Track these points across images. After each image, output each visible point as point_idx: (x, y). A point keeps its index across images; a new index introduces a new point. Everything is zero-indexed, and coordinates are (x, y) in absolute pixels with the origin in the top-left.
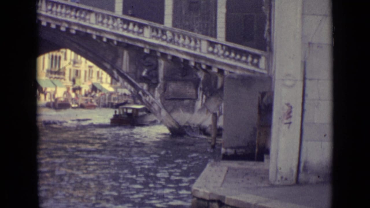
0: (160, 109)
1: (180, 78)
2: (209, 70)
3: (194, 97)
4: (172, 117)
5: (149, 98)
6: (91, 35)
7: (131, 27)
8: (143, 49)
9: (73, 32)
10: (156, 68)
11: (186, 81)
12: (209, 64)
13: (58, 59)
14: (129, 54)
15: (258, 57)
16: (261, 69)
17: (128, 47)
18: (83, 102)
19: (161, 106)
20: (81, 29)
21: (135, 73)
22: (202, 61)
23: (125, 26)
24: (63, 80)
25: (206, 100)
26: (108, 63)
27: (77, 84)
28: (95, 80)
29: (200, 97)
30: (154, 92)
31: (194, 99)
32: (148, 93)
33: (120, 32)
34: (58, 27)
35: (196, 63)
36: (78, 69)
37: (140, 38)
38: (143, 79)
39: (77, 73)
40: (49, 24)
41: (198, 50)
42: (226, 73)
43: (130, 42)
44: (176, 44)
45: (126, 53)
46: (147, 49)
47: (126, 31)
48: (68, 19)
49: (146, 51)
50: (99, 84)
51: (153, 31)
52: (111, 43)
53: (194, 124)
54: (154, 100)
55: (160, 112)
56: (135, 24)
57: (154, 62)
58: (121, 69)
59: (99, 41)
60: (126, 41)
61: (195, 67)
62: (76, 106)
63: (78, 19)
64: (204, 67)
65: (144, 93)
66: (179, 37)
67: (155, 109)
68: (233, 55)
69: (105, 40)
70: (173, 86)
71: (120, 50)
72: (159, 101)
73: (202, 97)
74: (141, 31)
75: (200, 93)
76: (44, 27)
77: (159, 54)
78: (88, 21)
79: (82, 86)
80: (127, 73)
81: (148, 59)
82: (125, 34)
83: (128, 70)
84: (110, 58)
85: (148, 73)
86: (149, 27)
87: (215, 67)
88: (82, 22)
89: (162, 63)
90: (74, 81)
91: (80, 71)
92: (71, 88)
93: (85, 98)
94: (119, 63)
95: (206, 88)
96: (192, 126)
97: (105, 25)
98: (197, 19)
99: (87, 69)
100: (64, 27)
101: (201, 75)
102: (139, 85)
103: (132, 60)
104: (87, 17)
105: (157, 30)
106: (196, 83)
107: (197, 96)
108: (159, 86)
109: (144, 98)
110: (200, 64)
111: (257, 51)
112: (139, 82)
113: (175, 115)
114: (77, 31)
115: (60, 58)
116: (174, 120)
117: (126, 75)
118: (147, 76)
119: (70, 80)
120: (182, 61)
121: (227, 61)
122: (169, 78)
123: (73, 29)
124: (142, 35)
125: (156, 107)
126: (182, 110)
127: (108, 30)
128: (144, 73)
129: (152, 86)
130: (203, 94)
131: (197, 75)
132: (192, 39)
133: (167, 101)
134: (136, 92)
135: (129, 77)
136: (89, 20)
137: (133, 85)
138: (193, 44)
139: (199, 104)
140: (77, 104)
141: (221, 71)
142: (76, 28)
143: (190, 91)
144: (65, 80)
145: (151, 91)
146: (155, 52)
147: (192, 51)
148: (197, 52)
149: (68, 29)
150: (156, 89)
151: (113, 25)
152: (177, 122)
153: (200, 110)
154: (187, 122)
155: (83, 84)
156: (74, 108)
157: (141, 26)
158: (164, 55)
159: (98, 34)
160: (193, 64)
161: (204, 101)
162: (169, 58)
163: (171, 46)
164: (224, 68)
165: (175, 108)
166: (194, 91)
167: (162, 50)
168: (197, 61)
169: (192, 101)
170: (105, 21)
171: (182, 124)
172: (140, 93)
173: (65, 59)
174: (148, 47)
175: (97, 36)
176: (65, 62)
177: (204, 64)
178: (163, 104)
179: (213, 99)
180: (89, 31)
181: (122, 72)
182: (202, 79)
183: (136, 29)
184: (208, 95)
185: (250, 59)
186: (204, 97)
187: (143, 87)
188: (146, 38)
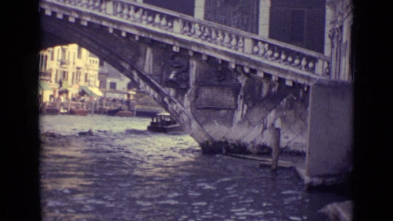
0: (190, 120)
1: (217, 83)
2: (252, 75)
3: (233, 107)
4: (205, 131)
5: (176, 106)
6: (107, 28)
7: (157, 19)
8: (172, 46)
9: (85, 24)
10: (187, 70)
11: (223, 87)
12: (253, 67)
13: (44, 58)
14: (153, 52)
15: (314, 60)
16: (318, 75)
17: (153, 43)
18: (73, 107)
19: (191, 116)
20: (94, 21)
21: (161, 76)
22: (246, 64)
23: (150, 19)
24: (49, 82)
25: (247, 111)
26: (127, 63)
27: (64, 87)
28: (82, 83)
29: (240, 107)
30: (183, 99)
31: (232, 110)
32: (175, 100)
33: (144, 25)
34: (66, 17)
35: (237, 65)
36: (65, 70)
37: (169, 33)
38: (170, 83)
39: (64, 74)
40: (54, 13)
41: (240, 50)
42: (274, 78)
43: (156, 38)
44: (213, 42)
45: (149, 51)
46: (177, 47)
47: (151, 25)
48: (78, 8)
49: (175, 49)
50: (86, 87)
51: (184, 25)
52: (132, 39)
53: (232, 140)
54: (183, 109)
55: (190, 125)
56: (162, 15)
57: (184, 62)
58: (143, 70)
59: (116, 35)
60: (151, 36)
61: (235, 70)
62: (66, 111)
63: (91, 8)
64: (247, 70)
65: (170, 101)
66: (217, 33)
67: (183, 120)
68: (283, 57)
69: (124, 34)
70: (206, 93)
71: (142, 47)
72: (189, 110)
73: (243, 106)
74: (170, 24)
75: (240, 102)
76: (48, 17)
77: (191, 54)
78: (103, 11)
79: (69, 89)
80: (150, 75)
81: (177, 59)
82: (150, 27)
83: (151, 72)
84: (130, 57)
85: (176, 76)
86: (180, 21)
87: (261, 71)
88: (96, 12)
89: (194, 64)
90: (61, 83)
91: (68, 73)
92: (57, 91)
93: (74, 102)
94: (140, 63)
95: (248, 97)
96: (230, 142)
97: (125, 17)
98: (234, 13)
99: (75, 71)
100: (74, 17)
101: (242, 80)
102: (165, 90)
103: (156, 60)
104: (103, 6)
105: (190, 24)
106: (236, 90)
107: (237, 105)
108: (189, 91)
109: (170, 106)
110: (242, 67)
111: (313, 54)
112: (164, 87)
113: (208, 128)
114: (89, 23)
115: (46, 57)
116: (207, 135)
117: (148, 77)
118: (175, 79)
119: (56, 82)
120: (220, 62)
121: (276, 64)
122: (201, 83)
123: (84, 20)
124: (171, 30)
125: (185, 117)
126: (218, 122)
127: (129, 22)
128: (172, 76)
129: (181, 92)
130: (244, 103)
131: (237, 80)
132: (233, 36)
133: (199, 111)
134: (161, 98)
135: (152, 80)
136: (105, 9)
137: (157, 90)
138: (234, 42)
139: (238, 116)
140: (67, 109)
141: (268, 76)
142: (88, 19)
143: (228, 99)
144: (51, 81)
145: (180, 98)
146: (187, 50)
147: (233, 51)
148: (239, 52)
149: (78, 20)
150: (186, 95)
151: (134, 17)
152: (210, 137)
153: (241, 123)
154: (224, 137)
155: (71, 87)
156: (63, 114)
157: (170, 19)
158: (197, 55)
159: (116, 27)
160: (233, 66)
161: (245, 112)
162: (204, 58)
163: (206, 43)
164: (272, 72)
165: (209, 120)
166: (233, 99)
167: (195, 49)
168: (238, 62)
169: (230, 111)
170: (125, 11)
171: (218, 139)
172: (166, 100)
173: (52, 59)
174: (177, 44)
175: (115, 30)
176: (52, 62)
177: (247, 67)
178: (193, 114)
179: (256, 110)
180: (104, 23)
181: (144, 74)
182: (243, 85)
183: (164, 22)
184: (250, 104)
185: (304, 62)
186: (246, 107)
187: (169, 92)
188: (177, 33)
